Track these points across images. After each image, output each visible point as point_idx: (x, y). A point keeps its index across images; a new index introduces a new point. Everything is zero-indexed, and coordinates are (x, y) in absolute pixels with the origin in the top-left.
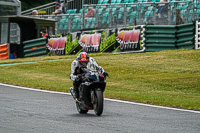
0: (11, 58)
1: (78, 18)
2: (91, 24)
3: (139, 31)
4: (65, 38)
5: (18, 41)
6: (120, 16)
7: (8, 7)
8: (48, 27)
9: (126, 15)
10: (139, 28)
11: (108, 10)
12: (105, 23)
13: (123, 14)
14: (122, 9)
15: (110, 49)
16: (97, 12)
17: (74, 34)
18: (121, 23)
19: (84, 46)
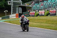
0: (19, 17)
1: (38, 6)
2: (42, 8)
3: (55, 10)
4: (35, 12)
5: (21, 13)
6: (50, 5)
7: (18, 3)
8: (30, 9)
9: (52, 5)
10: (56, 9)
11: (47, 4)
12: (46, 7)
13: (51, 5)
14: (51, 4)
15: (47, 15)
16: (44, 4)
17: (37, 11)
18: (50, 7)
19: (40, 14)
